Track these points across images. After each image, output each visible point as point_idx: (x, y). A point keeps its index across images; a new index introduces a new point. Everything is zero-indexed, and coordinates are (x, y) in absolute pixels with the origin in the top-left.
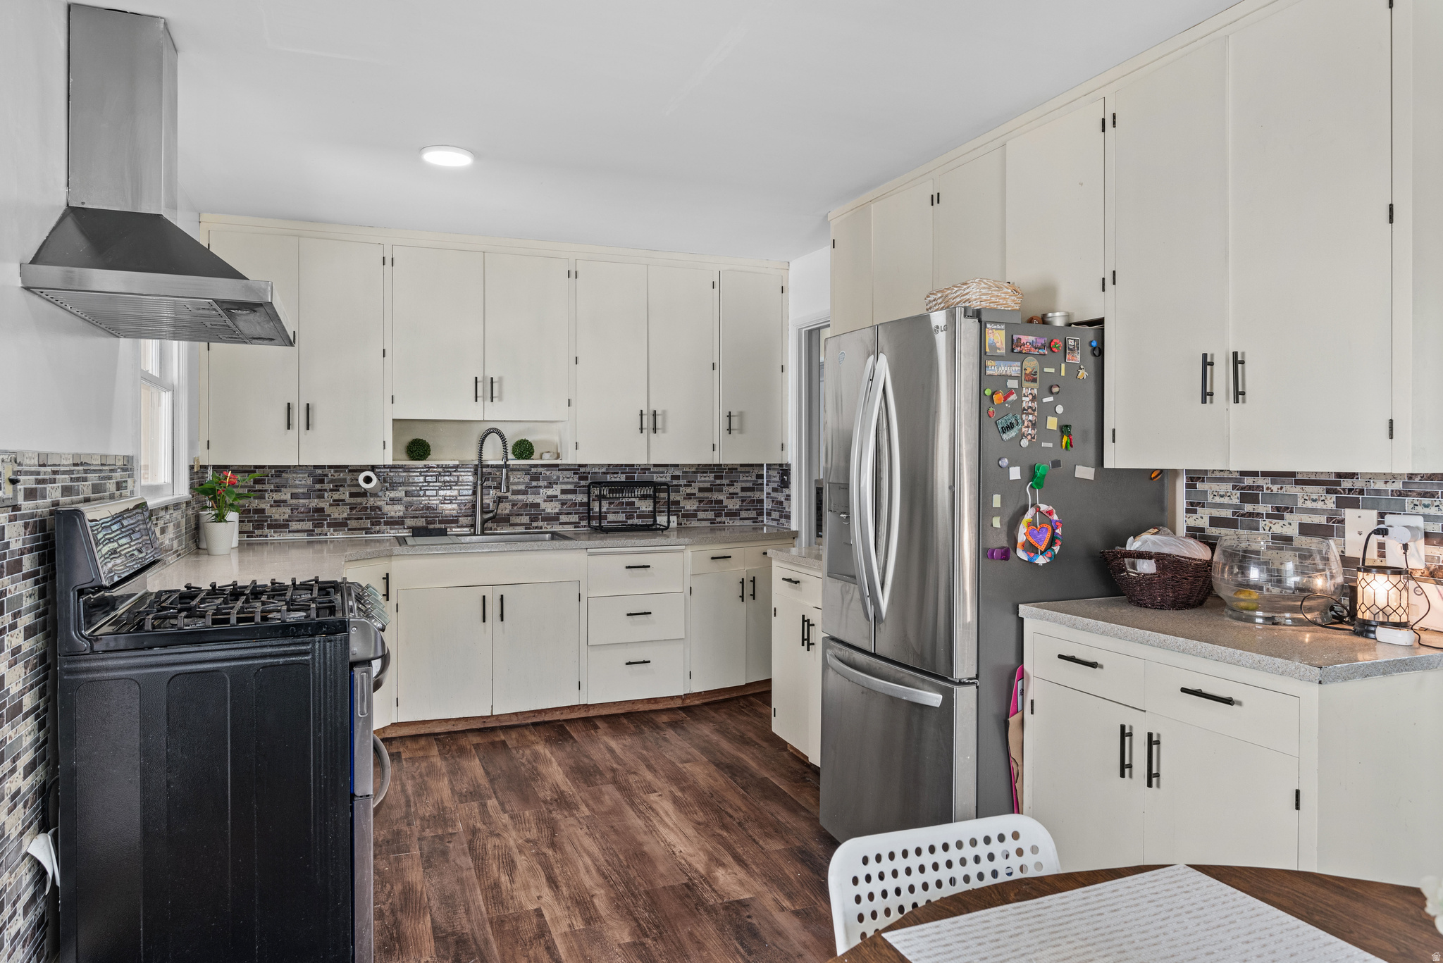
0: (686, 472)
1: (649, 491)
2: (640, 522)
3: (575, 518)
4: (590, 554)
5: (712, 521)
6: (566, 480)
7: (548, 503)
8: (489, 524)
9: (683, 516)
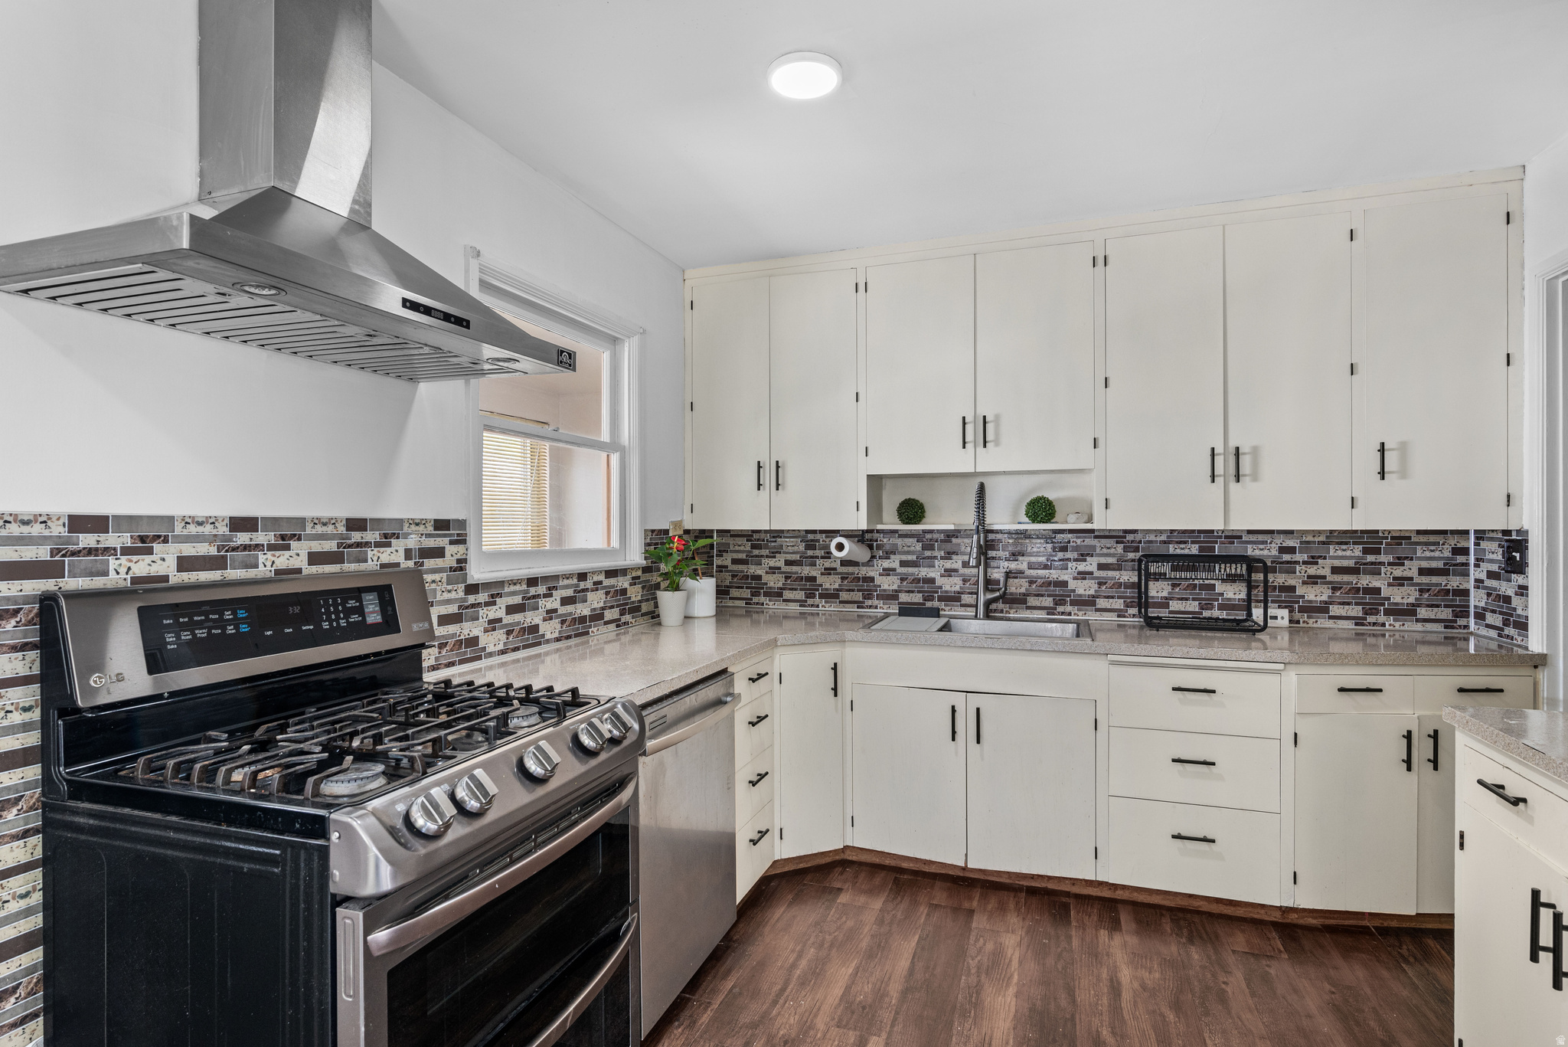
0: (1308, 542)
1: (1241, 569)
2: (1224, 615)
3: (1119, 604)
4: (1113, 663)
5: (1359, 621)
6: (1105, 551)
7: (1079, 581)
8: (993, 606)
9: (1302, 610)
